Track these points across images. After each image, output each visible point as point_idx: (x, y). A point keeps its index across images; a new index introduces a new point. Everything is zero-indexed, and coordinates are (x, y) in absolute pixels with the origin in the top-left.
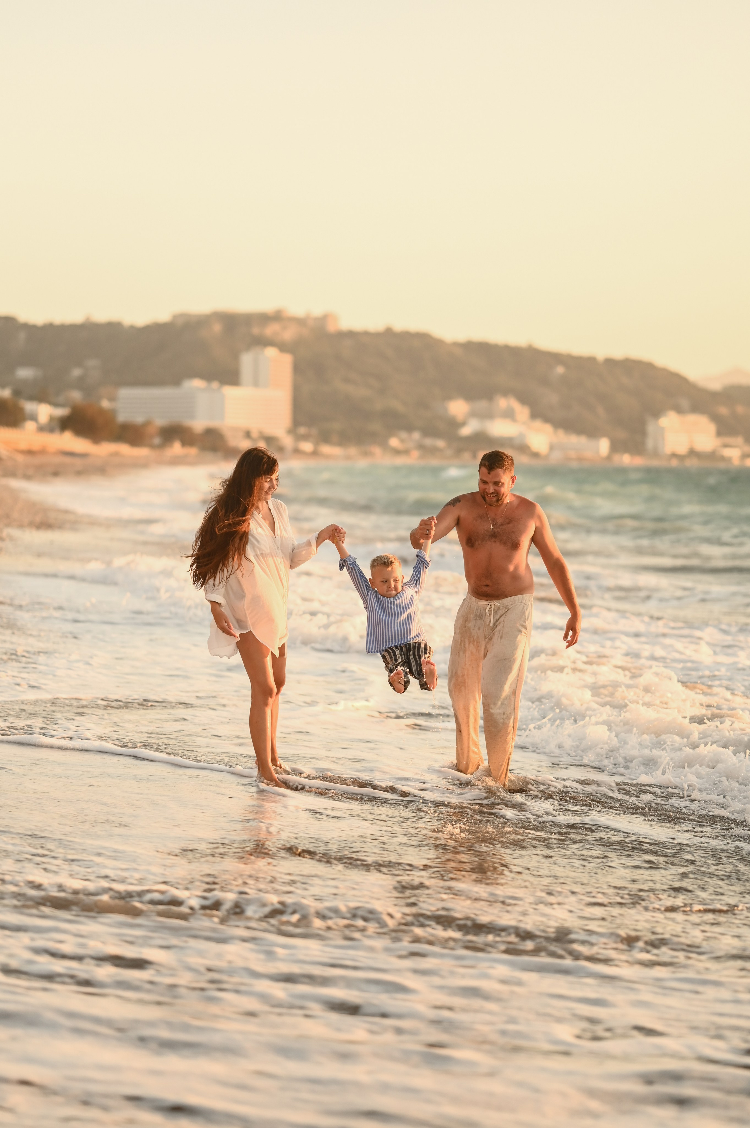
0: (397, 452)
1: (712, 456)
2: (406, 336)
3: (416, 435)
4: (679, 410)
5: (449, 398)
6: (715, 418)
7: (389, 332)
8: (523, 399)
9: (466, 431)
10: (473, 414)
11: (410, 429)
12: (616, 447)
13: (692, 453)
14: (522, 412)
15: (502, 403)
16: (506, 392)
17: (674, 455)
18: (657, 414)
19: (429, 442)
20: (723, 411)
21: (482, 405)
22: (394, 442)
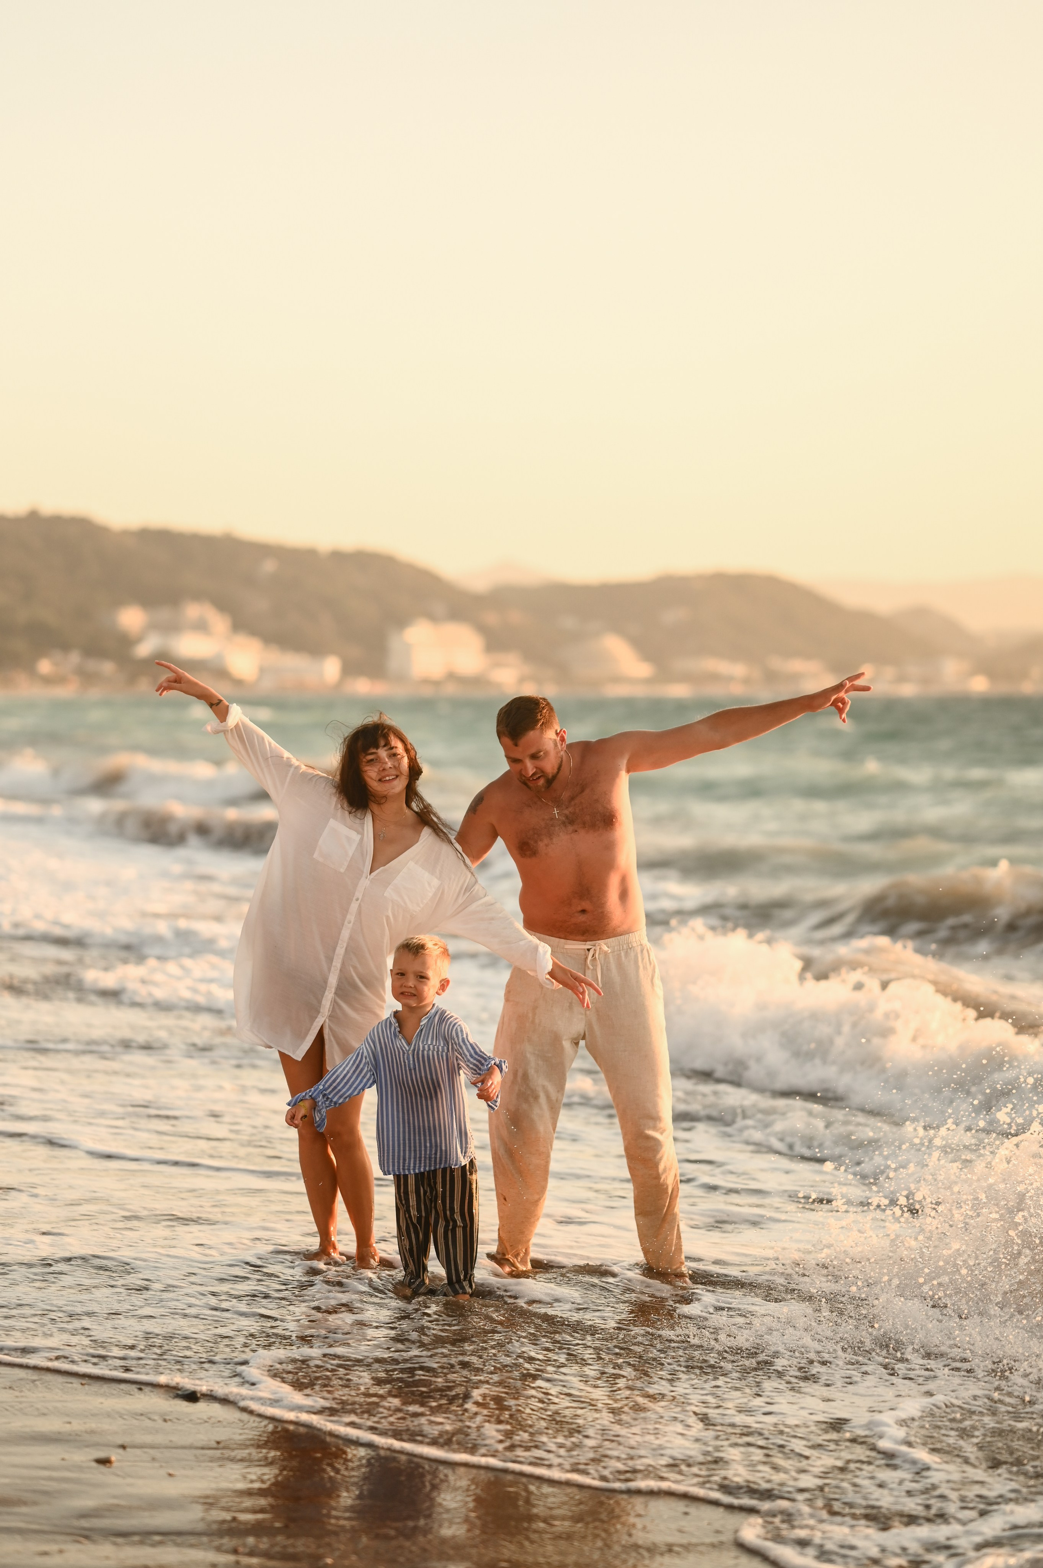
0: (48, 681)
1: (477, 681)
2: (57, 522)
3: (75, 658)
4: (433, 618)
5: (119, 602)
6: (482, 629)
7: (33, 516)
8: (222, 605)
9: (145, 649)
10: (153, 626)
11: (65, 647)
12: (349, 670)
13: (452, 677)
14: (219, 623)
15: (193, 611)
16: (198, 596)
17: (426, 681)
18: (402, 621)
19: (93, 665)
20: (491, 618)
21: (164, 614)
22: (45, 666)
